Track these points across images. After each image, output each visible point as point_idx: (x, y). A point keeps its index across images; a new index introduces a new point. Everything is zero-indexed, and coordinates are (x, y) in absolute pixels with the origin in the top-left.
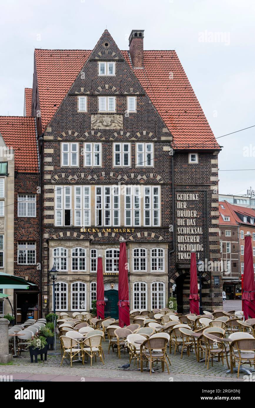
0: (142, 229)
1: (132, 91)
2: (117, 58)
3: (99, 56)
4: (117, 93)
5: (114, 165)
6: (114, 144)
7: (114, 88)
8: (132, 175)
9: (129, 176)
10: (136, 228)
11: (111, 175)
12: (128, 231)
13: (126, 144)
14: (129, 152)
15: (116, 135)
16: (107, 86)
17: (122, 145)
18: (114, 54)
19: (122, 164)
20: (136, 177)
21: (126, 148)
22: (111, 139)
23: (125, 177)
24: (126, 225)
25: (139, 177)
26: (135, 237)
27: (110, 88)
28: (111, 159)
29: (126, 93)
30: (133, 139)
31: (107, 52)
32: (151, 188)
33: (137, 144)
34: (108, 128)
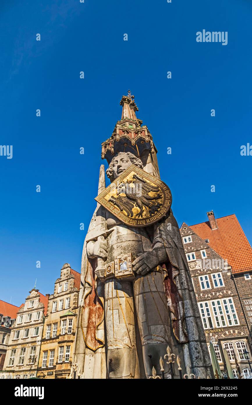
0: (228, 328)
1: (202, 247)
2: (191, 233)
3: (182, 235)
4: (195, 250)
5: (202, 289)
6: (199, 277)
7: (193, 248)
8: (213, 293)
9: (212, 294)
10: (224, 328)
11: (201, 295)
12: (220, 330)
13: (206, 275)
14: (208, 280)
15: (199, 271)
16: (189, 248)
17: (203, 277)
18: (189, 232)
19: (206, 288)
20: (216, 294)
21: (206, 278)
22: (197, 275)
23: (210, 295)
24: (217, 327)
25: (218, 294)
26: (225, 334)
27: (191, 248)
28: (199, 286)
29: (199, 249)
30: (209, 272)
31: (186, 232)
32: (227, 299)
33: (212, 275)
34: (194, 269)
